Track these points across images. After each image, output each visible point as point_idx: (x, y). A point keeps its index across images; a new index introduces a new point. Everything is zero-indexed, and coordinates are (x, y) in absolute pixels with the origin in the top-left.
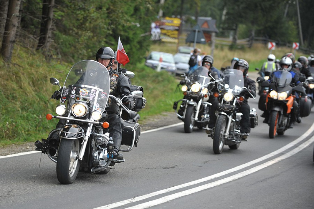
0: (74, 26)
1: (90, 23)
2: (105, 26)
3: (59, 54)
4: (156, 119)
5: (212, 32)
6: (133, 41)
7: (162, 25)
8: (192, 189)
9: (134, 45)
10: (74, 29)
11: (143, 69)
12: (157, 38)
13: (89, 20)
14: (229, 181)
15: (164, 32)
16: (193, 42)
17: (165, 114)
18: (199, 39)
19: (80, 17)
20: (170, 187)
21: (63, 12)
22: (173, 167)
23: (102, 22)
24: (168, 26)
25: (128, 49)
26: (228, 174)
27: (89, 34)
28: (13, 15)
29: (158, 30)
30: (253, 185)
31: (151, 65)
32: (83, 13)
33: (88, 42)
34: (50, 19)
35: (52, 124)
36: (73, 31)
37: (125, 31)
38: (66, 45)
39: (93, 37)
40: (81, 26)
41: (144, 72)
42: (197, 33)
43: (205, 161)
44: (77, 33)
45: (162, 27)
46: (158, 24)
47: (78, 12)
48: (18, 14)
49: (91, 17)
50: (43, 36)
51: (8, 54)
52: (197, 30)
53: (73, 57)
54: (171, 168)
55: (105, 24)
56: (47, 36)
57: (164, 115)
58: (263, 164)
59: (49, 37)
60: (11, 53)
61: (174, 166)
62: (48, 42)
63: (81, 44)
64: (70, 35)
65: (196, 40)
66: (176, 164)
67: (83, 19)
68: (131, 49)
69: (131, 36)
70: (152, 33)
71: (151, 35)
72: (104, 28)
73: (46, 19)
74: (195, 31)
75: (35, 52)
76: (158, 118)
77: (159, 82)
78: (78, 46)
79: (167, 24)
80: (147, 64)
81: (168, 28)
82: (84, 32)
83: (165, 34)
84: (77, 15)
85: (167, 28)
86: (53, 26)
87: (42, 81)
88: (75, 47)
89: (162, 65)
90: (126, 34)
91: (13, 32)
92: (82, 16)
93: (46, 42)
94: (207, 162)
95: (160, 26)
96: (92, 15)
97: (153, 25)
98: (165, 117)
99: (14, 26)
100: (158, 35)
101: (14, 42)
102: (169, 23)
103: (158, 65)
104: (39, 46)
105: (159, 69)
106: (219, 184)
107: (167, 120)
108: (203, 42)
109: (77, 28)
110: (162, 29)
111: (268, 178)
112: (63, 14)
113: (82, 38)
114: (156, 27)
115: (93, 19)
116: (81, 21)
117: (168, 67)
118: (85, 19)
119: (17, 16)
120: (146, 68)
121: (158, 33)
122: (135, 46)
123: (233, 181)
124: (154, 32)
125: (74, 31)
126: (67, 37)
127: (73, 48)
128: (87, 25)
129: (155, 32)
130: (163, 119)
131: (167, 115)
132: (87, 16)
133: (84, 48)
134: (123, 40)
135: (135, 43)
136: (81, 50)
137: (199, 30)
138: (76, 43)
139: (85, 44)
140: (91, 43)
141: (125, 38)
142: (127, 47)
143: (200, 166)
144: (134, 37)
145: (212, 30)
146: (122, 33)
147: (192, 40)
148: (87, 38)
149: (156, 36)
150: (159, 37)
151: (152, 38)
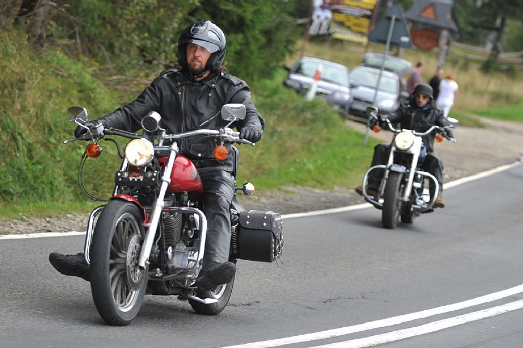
3: (78, 37)
4: (266, 197)
5: (442, 28)
6: (254, 27)
7: (338, 4)
9: (253, 37)
11: (275, 92)
12: (323, 31)
15: (340, 18)
16: (384, 42)
17: (290, 189)
18: (397, 35)
22: (249, 304)
24: (349, 5)
25: (241, 45)
26: (368, 331)
29: (328, 14)
31: (297, 86)
33: (145, 18)
35: (20, 187)
37: (237, 3)
38: (93, 19)
41: (276, 98)
42: (393, 22)
43: (329, 297)
45: (336, 7)
52: (394, 17)
54: (243, 305)
57: (287, 192)
58: (459, 317)
61: (250, 301)
63: (129, 22)
65: (389, 39)
66: (257, 299)
68: (247, 44)
69: (248, 16)
70: (314, 17)
71: (311, 22)
74: (389, 19)
75: (11, 26)
76: (271, 197)
77: (304, 123)
78: (122, 24)
79: (347, 2)
80: (289, 82)
81: (349, 11)
83: (341, 24)
85: (346, 12)
87: (13, 90)
88: (114, 26)
89: (319, 87)
90: (239, 11)
93: (37, 5)
94: (333, 301)
97: (318, 1)
98: (287, 197)
100: (325, 24)
103: (310, 85)
105: (311, 96)
107: (290, 202)
108: (404, 43)
110: (335, 11)
113: (131, 9)
114: (323, 7)
117: (335, 92)
120: (283, 90)
121: (326, 18)
122: (257, 40)
124: (318, 17)
129: (321, 17)
130: (282, 200)
131: (293, 193)
133: (134, 30)
134: (232, 23)
135: (257, 32)
136: (127, 34)
137: (399, 17)
138: (117, 18)
139: (137, 22)
140: (151, 20)
141: (236, 18)
142: (236, 38)
143: (312, 307)
144: (255, 20)
145: (443, 24)
146: (230, 7)
147: (381, 38)
148: (143, 8)
149: (321, 25)
150: (328, 29)
151: (313, 30)
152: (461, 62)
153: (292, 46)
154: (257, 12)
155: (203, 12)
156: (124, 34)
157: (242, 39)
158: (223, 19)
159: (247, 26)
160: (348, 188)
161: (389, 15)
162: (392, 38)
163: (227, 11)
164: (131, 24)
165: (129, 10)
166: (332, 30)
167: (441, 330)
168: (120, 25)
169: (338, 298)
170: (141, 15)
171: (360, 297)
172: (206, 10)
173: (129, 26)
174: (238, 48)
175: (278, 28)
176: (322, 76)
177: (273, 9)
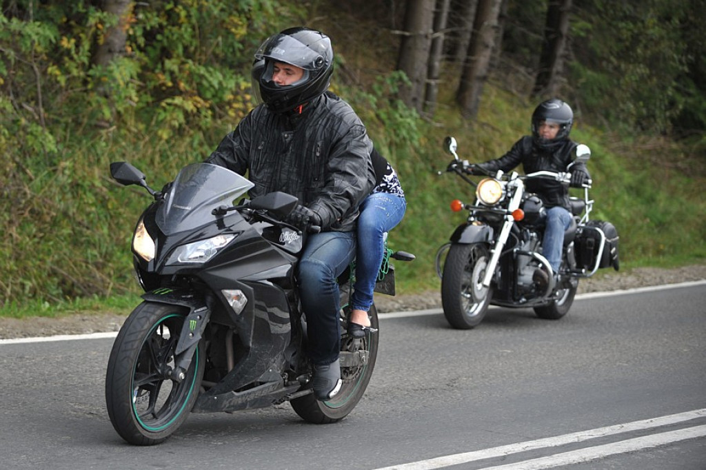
0: (611, 53)
1: (646, 47)
2: (675, 56)
10: (613, 59)
19: (626, 34)
21: (591, 22)
23: (670, 47)
27: (642, 70)
28: (486, 23)
32: (631, 26)
34: (560, 35)
36: (609, 61)
39: (650, 77)
40: (626, 54)
44: (617, 68)
47: (622, 25)
48: (494, 22)
49: (647, 35)
50: (546, 70)
51: (470, 104)
53: (607, 116)
55: (677, 50)
56: (554, 70)
59: (558, 73)
60: (478, 101)
62: (555, 82)
64: (602, 70)
67: (630, 39)
72: (674, 60)
73: (552, 36)
82: (631, 67)
84: (619, 30)
86: (566, 49)
91: (483, 60)
92: (629, 33)
96: (650, 31)
99: (487, 46)
101: (484, 79)
104: (536, 90)
109: (619, 57)
112: (589, 26)
115: (652, 40)
116: (628, 44)
118: (635, 39)
119: (494, 27)
126: (595, 75)
127: (607, 98)
128: (639, 51)
132: (640, 34)
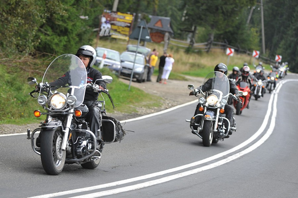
5: (166, 32)
6: (72, 33)
7: (113, 20)
8: (83, 195)
9: (72, 38)
12: (106, 34)
13: (22, 5)
14: (131, 190)
15: (115, 27)
16: (137, 39)
18: (144, 35)
20: (59, 192)
24: (119, 21)
29: (109, 26)
30: (156, 195)
33: (18, 29)
37: (64, 21)
42: (141, 29)
43: (114, 165)
45: (113, 22)
46: (109, 19)
52: (142, 27)
58: (179, 174)
63: (10, 32)
65: (140, 38)
68: (69, 41)
69: (70, 27)
70: (102, 28)
71: (100, 30)
74: (140, 27)
78: (7, 33)
79: (118, 19)
81: (119, 24)
83: (115, 30)
88: (3, 34)
89: (105, 62)
90: (65, 25)
94: (116, 167)
95: (111, 21)
97: (104, 20)
100: (107, 31)
102: (120, 18)
103: (101, 61)
105: (101, 66)
106: (117, 193)
108: (147, 39)
110: (112, 24)
111: (177, 190)
113: (11, 25)
114: (106, 22)
117: (113, 64)
121: (108, 28)
122: (74, 39)
123: (135, 190)
125: (4, 16)
129: (105, 27)
133: (13, 36)
134: (61, 31)
135: (74, 35)
136: (10, 38)
137: (145, 27)
138: (4, 29)
139: (14, 31)
140: (21, 31)
141: (63, 29)
142: (64, 38)
143: (106, 171)
144: (73, 29)
145: (166, 30)
146: (61, 23)
147: (136, 37)
148: (17, 25)
149: (105, 31)
150: (109, 33)
151: (101, 34)
152: (175, 48)
153: (91, 42)
154: (74, 25)
155: (47, 26)
156: (8, 38)
157: (67, 39)
158: (57, 29)
159: (69, 32)
160: (121, 112)
161: (140, 26)
162: (141, 37)
163: (59, 25)
164: (11, 32)
165: (10, 26)
166: (111, 34)
167: (170, 181)
168: (6, 33)
169: (119, 166)
170: (16, 28)
171: (130, 165)
172: (48, 25)
173: (10, 33)
174: (65, 43)
175: (85, 33)
176: (107, 57)
177: (82, 23)
